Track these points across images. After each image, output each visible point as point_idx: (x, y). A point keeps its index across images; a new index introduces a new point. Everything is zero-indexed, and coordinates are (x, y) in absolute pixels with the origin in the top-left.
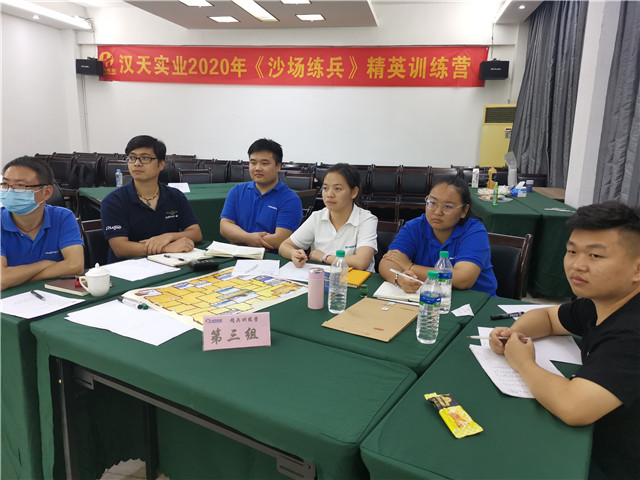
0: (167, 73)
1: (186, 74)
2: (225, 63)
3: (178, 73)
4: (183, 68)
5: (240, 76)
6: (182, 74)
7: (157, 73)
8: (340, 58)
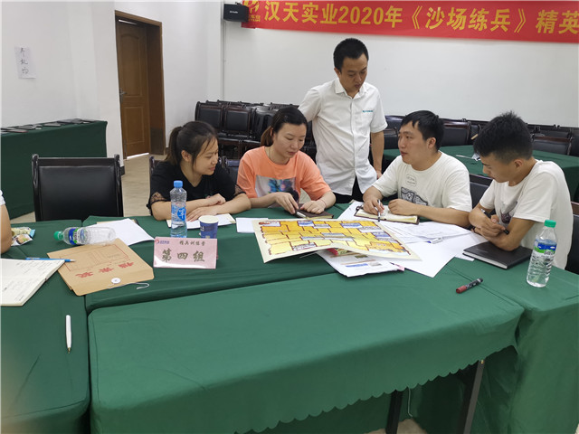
0: (315, 22)
1: (335, 23)
2: (379, 12)
3: (326, 22)
4: (332, 17)
5: (393, 26)
6: (331, 22)
7: (304, 21)
8: (507, 11)
